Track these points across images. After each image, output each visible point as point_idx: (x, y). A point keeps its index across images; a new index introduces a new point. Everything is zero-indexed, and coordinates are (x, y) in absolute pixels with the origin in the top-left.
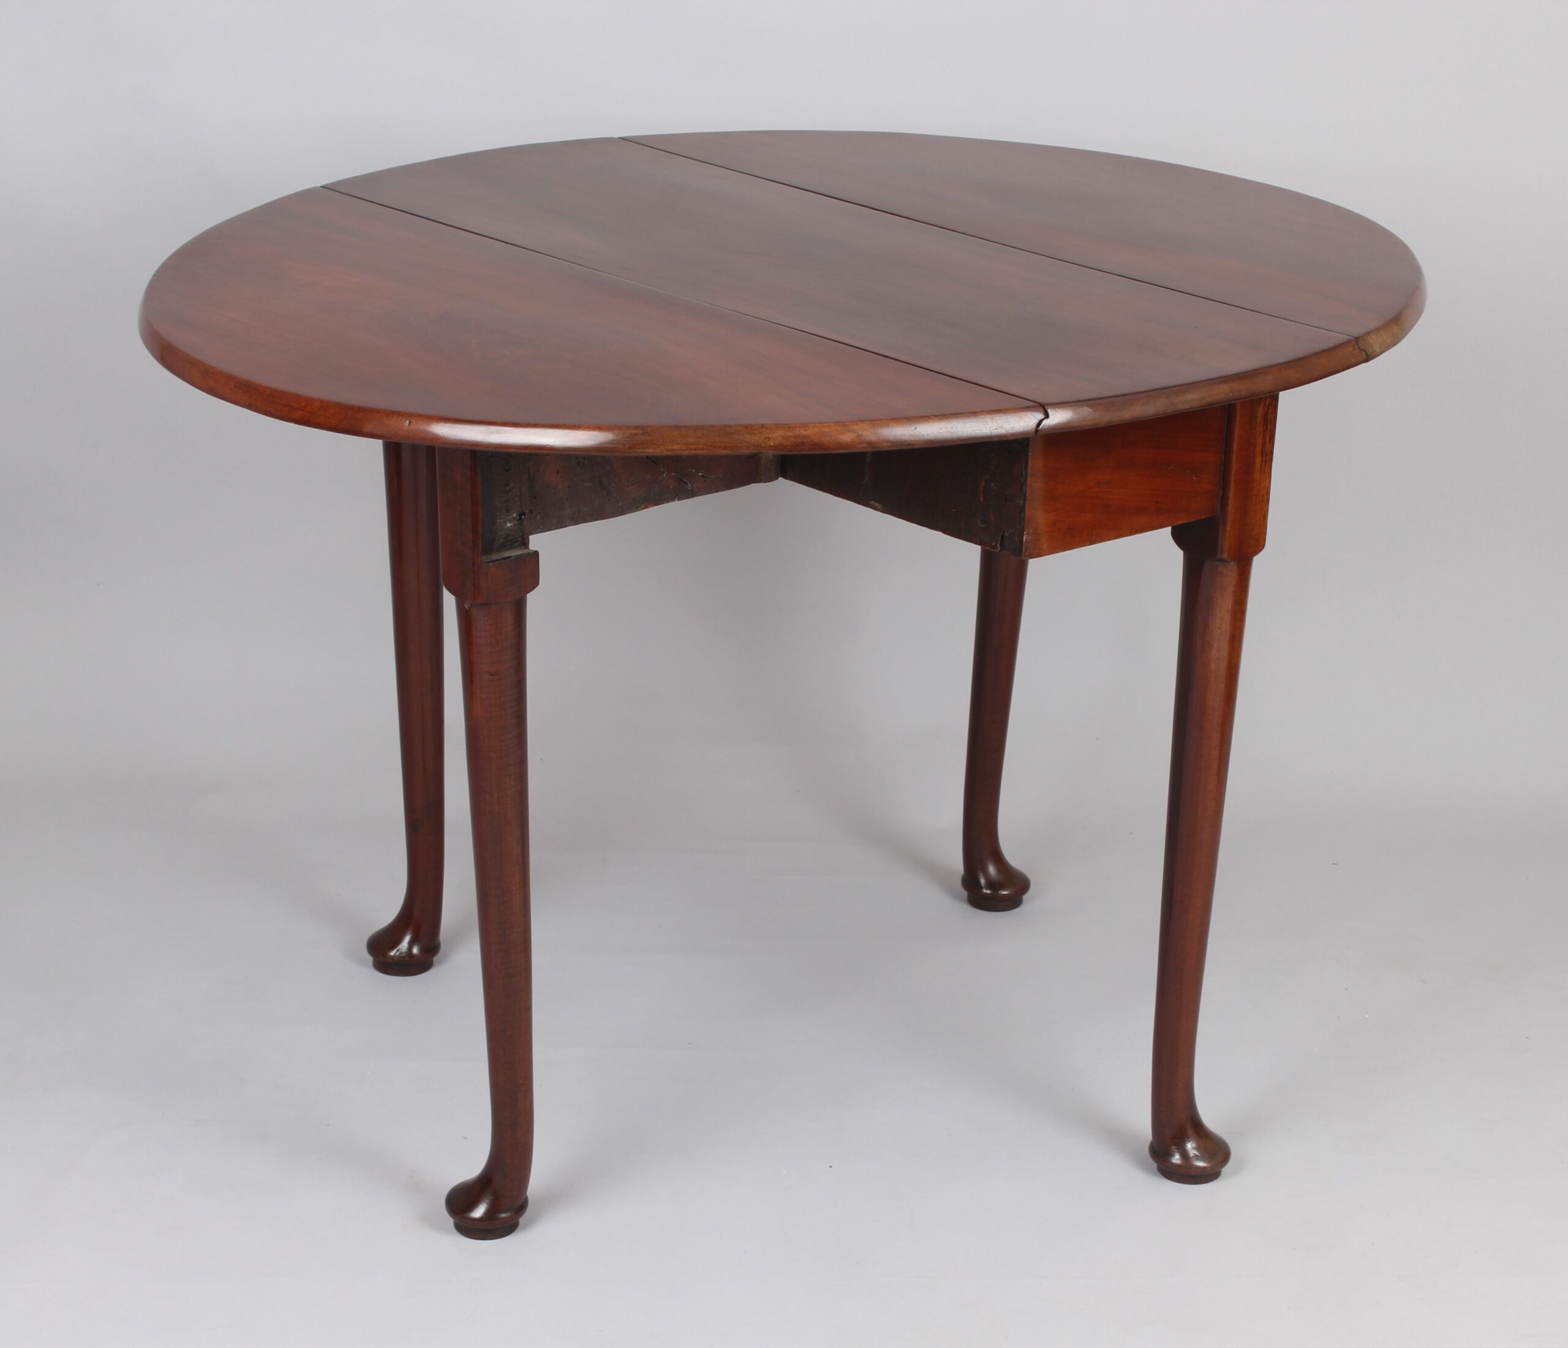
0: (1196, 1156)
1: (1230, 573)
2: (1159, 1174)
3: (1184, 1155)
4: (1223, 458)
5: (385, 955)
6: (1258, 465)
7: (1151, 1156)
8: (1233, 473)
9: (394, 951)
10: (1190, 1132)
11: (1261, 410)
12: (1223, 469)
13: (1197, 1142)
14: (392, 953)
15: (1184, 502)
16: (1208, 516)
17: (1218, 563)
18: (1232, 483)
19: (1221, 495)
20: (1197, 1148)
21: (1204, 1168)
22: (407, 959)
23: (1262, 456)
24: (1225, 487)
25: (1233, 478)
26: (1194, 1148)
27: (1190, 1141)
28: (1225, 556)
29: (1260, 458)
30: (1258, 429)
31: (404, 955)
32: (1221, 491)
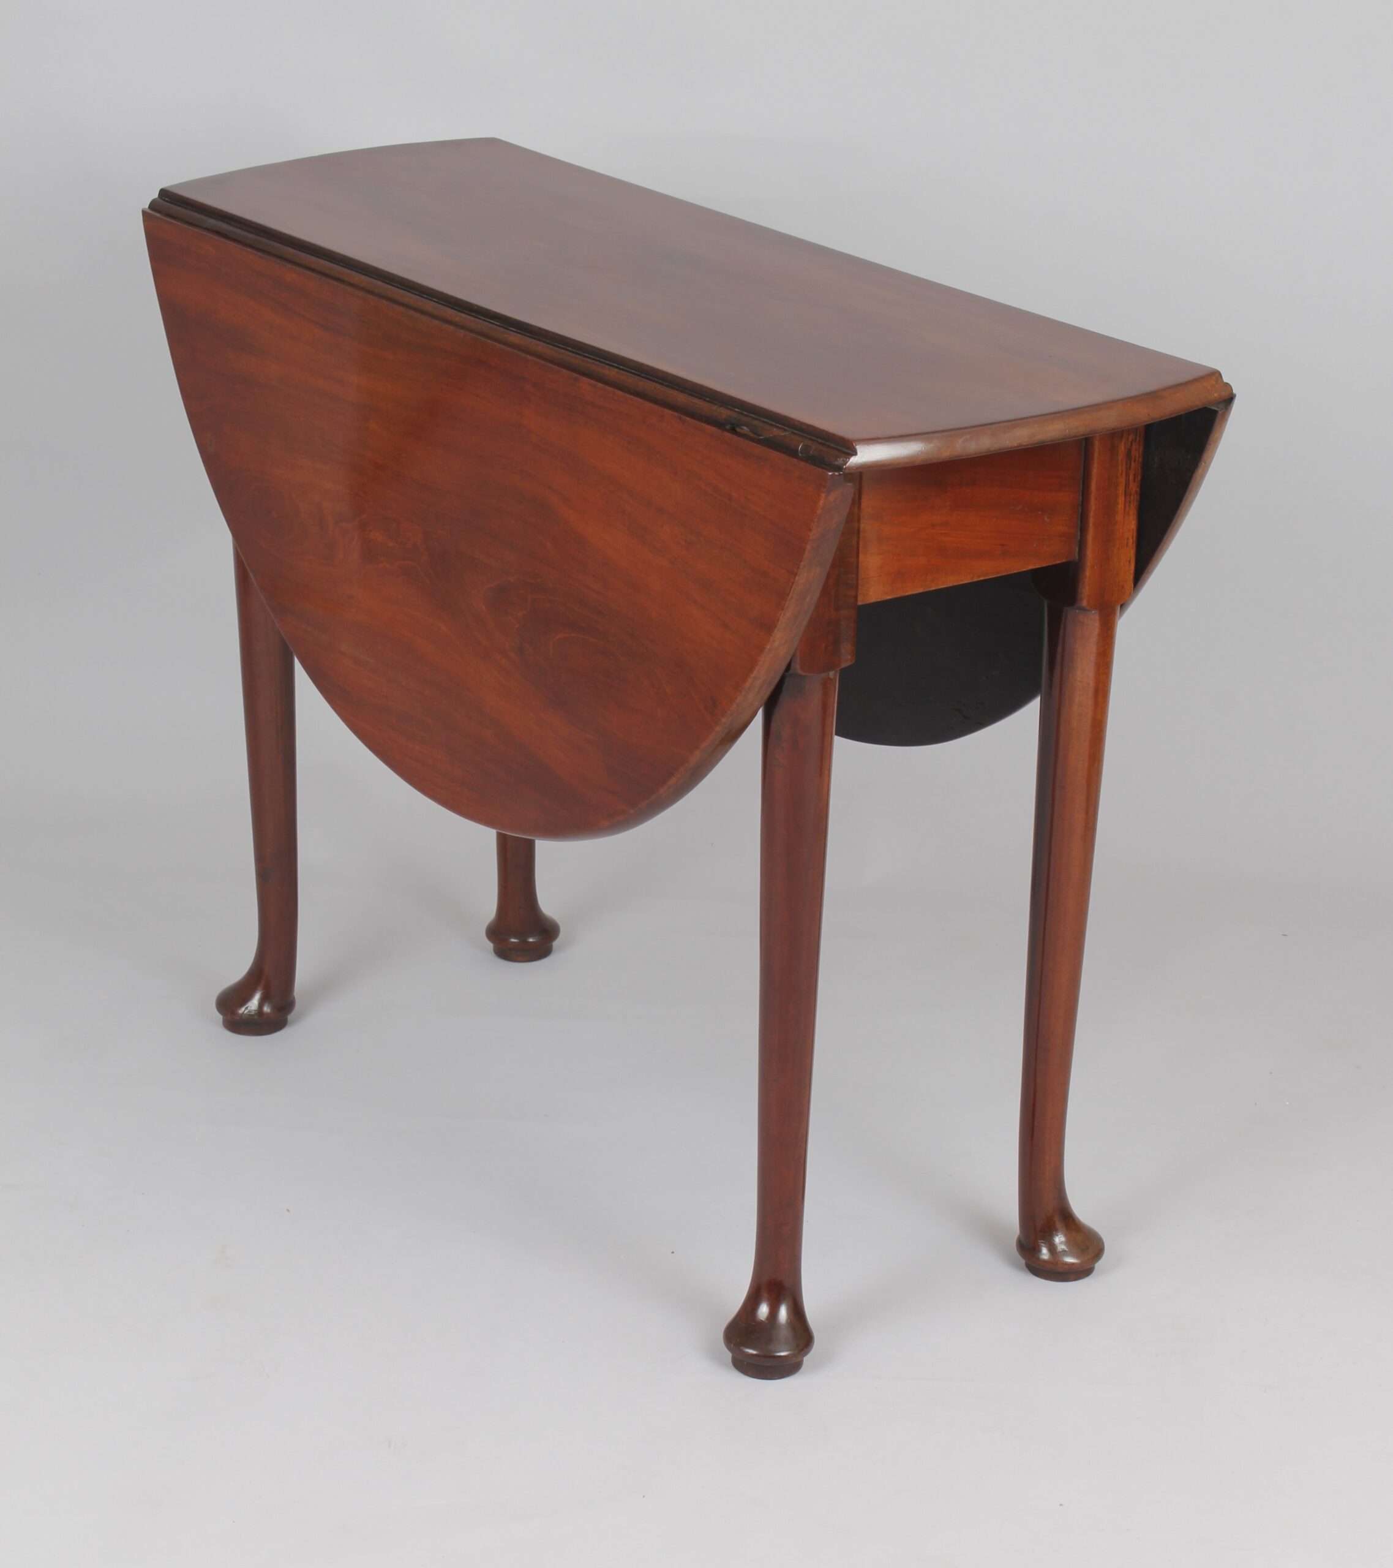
0: (1064, 1251)
1: (1092, 622)
2: (1027, 1270)
3: (1052, 1249)
4: (1081, 498)
5: (233, 1012)
6: (1120, 506)
7: (1017, 1250)
8: (1092, 514)
9: (243, 1009)
10: (1059, 1225)
11: (1123, 447)
12: (1080, 510)
13: (1066, 1236)
14: (242, 1010)
15: (1035, 545)
16: (1064, 561)
17: (1077, 611)
18: (1091, 525)
19: (1079, 537)
20: (1067, 1243)
21: (1073, 1264)
22: (256, 1017)
23: (1125, 496)
24: (1083, 529)
25: (1091, 521)
26: (1061, 1243)
27: (1057, 1235)
28: (1084, 603)
29: (1123, 498)
30: (1120, 467)
31: (253, 1013)
32: (1079, 534)
